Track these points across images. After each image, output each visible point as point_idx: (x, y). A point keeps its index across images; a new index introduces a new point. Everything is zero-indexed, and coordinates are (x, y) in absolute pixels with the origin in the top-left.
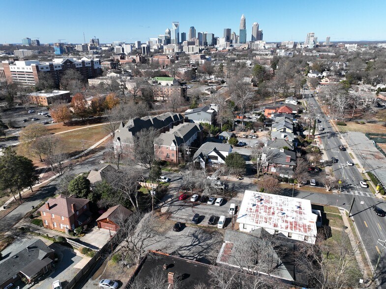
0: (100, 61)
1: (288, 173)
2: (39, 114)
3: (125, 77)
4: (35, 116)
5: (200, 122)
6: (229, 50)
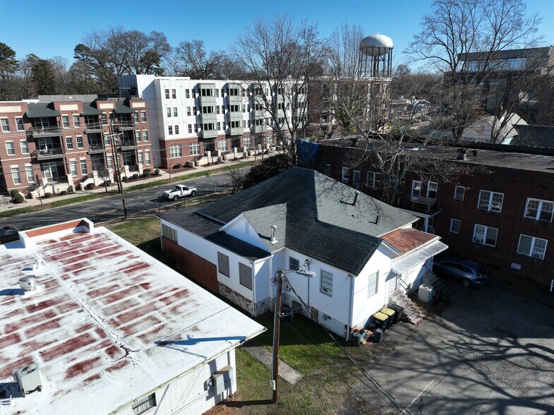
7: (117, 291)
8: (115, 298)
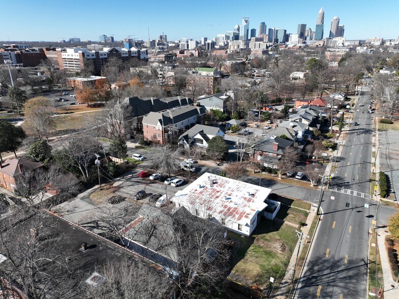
0: (147, 51)
1: (272, 162)
2: (71, 96)
3: (167, 67)
4: (67, 97)
5: (211, 108)
6: (300, 47)
8: (205, 201)
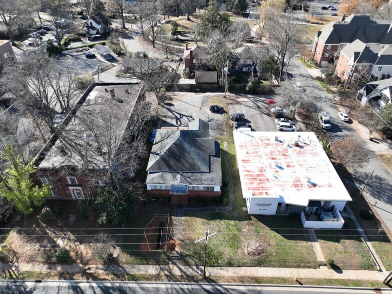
7: (255, 154)
8: (256, 152)
